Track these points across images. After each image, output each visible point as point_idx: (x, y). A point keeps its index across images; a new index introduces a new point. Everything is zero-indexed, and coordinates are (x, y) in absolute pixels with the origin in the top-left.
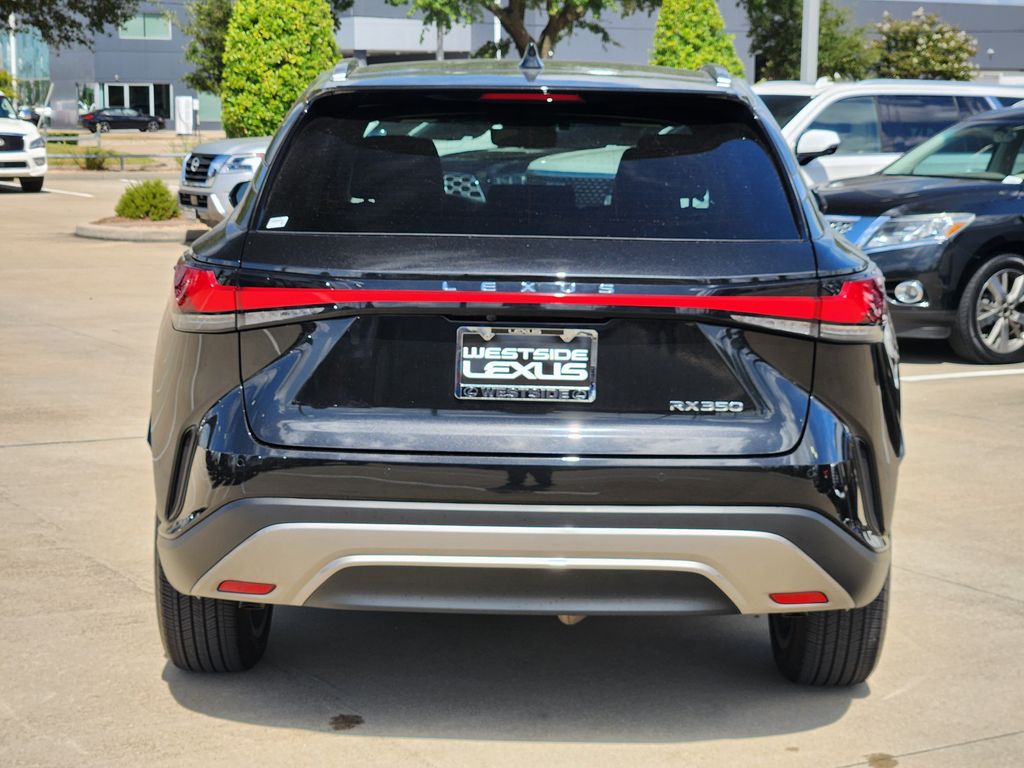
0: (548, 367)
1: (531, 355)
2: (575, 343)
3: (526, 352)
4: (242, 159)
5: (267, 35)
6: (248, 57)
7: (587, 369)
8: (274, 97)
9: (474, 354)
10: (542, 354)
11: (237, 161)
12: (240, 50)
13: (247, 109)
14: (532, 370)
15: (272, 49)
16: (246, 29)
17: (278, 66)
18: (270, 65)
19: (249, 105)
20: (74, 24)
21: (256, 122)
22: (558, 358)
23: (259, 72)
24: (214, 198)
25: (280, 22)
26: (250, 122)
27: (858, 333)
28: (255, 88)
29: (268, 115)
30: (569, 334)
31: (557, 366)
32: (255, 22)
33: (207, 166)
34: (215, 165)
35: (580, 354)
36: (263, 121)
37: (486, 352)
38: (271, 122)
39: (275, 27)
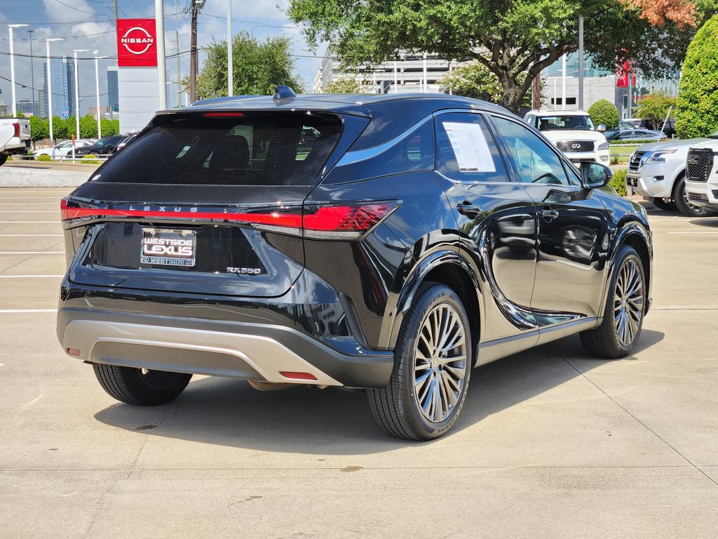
0: (176, 250)
1: (169, 242)
2: (187, 238)
3: (168, 241)
4: (660, 154)
5: (705, 71)
6: (691, 86)
7: (192, 250)
8: (708, 112)
9: (148, 242)
10: (175, 242)
11: (657, 155)
12: (687, 81)
13: (689, 121)
14: (170, 250)
15: (707, 80)
16: (692, 67)
17: (711, 91)
18: (706, 91)
19: (691, 118)
20: (664, 66)
21: (695, 130)
22: (180, 244)
23: (698, 95)
24: (641, 181)
25: (714, 61)
26: (691, 129)
27: (346, 236)
28: (695, 106)
29: (703, 124)
30: (185, 232)
31: (180, 248)
32: (697, 62)
33: (639, 159)
34: (644, 159)
35: (189, 243)
36: (699, 128)
37: (153, 241)
38: (706, 129)
39: (709, 65)
